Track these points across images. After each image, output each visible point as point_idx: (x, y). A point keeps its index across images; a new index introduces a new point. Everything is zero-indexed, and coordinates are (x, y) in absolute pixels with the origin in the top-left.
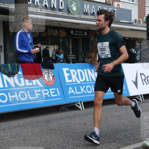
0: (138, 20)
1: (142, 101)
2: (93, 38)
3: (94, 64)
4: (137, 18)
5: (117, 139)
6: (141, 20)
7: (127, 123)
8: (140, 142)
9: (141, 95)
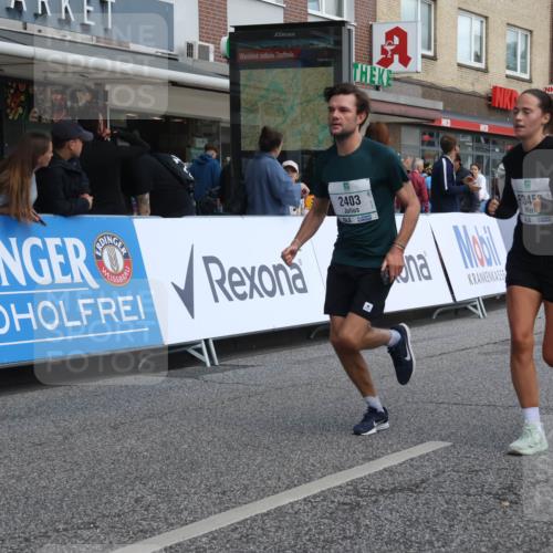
0: (200, 46)
1: (208, 364)
2: (20, 110)
3: (17, 216)
4: (194, 38)
5: (104, 516)
6: (212, 47)
7: (147, 451)
8: (192, 522)
9: (206, 341)
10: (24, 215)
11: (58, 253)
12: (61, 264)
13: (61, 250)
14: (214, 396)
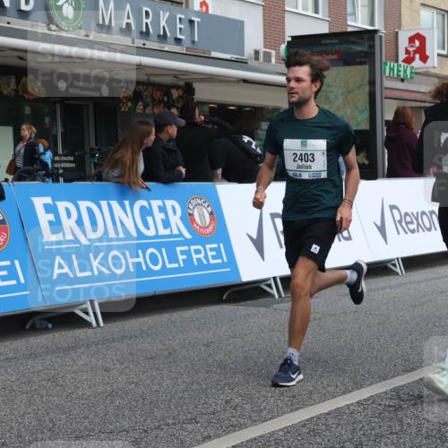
0: (265, 52)
1: (277, 297)
2: (130, 104)
3: (129, 184)
4: (260, 46)
5: (202, 414)
6: (273, 52)
7: (233, 363)
8: (270, 419)
9: (275, 278)
10: (134, 183)
11: (160, 212)
12: (162, 220)
13: (163, 209)
14: (282, 321)
